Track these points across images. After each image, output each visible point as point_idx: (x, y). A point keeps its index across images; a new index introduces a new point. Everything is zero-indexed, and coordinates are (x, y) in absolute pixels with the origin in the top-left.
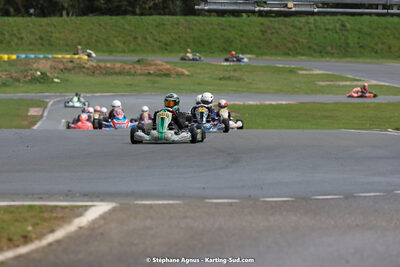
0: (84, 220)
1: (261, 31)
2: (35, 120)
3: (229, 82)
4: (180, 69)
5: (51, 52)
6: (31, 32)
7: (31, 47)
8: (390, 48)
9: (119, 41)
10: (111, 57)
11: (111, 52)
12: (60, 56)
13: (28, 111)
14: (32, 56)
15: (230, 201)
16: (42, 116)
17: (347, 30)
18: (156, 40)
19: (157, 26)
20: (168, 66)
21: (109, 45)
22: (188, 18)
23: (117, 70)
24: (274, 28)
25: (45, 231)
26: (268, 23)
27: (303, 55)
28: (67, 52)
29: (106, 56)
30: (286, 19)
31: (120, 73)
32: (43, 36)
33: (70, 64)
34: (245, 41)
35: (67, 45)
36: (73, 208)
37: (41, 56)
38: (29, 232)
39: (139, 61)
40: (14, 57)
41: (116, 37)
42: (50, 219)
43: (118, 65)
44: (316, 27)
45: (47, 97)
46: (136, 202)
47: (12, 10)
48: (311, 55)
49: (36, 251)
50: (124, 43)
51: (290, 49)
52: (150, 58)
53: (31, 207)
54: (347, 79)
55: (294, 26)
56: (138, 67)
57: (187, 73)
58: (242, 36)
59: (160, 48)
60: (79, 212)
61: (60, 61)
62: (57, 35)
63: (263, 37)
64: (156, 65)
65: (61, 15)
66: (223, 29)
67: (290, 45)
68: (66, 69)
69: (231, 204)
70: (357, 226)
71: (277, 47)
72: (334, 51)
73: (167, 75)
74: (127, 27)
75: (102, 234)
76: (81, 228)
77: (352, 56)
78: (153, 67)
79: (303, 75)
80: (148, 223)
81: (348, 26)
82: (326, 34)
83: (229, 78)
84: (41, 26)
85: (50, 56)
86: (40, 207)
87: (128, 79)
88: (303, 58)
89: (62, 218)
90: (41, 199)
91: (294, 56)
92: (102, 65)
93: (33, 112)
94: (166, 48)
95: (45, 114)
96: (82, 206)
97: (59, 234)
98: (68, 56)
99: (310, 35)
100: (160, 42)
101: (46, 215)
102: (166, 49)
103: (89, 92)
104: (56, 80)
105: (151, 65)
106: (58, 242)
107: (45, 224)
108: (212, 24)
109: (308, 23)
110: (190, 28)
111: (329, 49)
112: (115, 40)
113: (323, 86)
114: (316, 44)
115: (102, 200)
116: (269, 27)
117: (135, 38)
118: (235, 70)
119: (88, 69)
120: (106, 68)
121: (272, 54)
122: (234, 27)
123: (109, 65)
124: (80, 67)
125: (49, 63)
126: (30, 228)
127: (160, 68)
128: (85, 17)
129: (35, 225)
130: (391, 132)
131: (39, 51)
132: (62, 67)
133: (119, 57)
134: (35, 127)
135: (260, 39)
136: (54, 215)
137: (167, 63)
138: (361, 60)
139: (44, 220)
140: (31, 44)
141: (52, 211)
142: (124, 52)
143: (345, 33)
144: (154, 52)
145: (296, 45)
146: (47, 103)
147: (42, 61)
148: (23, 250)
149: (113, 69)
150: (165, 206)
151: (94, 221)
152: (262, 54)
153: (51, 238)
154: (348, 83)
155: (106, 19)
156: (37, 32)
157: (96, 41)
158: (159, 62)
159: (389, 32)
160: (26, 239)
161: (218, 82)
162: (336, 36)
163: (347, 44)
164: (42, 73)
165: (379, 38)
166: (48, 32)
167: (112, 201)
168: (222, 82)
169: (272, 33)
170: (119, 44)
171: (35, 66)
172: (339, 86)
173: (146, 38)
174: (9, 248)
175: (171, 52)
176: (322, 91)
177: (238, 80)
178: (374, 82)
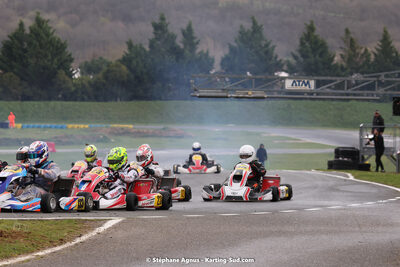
0: (101, 229)
5: (110, 123)
7: (97, 120)
14: (99, 126)
28: (119, 123)
33: (122, 131)
35: (120, 119)
37: (104, 126)
38: (65, 236)
39: (164, 129)
40: (87, 126)
47: (86, 97)
54: (292, 139)
61: (114, 128)
65: (116, 100)
68: (119, 133)
76: (99, 233)
86: (76, 220)
97: (84, 238)
98: (121, 126)
107: (76, 232)
125: (109, 130)
126: (66, 234)
130: (313, 172)
131: (103, 122)
132: (116, 132)
133: (151, 126)
143: (290, 110)
147: (103, 128)
148: (58, 248)
154: (292, 141)
160: (62, 241)
164: (104, 137)
171: (99, 132)
172: (286, 143)
174: (49, 247)
178: (309, 141)
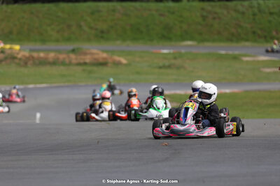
1: (204, 18)
3: (169, 71)
4: (117, 58)
9: (53, 30)
10: (44, 47)
11: (44, 41)
19: (92, 13)
20: (105, 55)
21: (42, 35)
22: (125, 4)
23: (51, 60)
24: (216, 13)
26: (210, 8)
27: (247, 40)
29: (38, 46)
30: (229, 3)
31: (54, 63)
34: (185, 26)
41: (49, 25)
43: (52, 55)
44: (260, 11)
48: (255, 41)
50: (58, 32)
51: (233, 35)
52: (85, 46)
55: (237, 11)
56: (73, 56)
57: (124, 61)
58: (181, 22)
59: (96, 36)
64: (92, 54)
66: (161, 15)
67: (234, 31)
71: (219, 33)
72: (279, 36)
73: (103, 64)
74: (60, 14)
78: (88, 57)
79: (247, 62)
82: (271, 19)
83: (169, 67)
87: (62, 69)
88: (247, 44)
91: (237, 42)
92: (35, 55)
94: (102, 35)
99: (254, 19)
100: (96, 29)
102: (102, 37)
105: (85, 54)
108: (150, 10)
109: (251, 7)
110: (126, 15)
111: (274, 33)
112: (49, 28)
113: (269, 73)
114: (261, 29)
116: (210, 12)
117: (69, 26)
118: (175, 58)
119: (20, 59)
120: (39, 58)
121: (214, 41)
123: (42, 55)
124: (12, 58)
127: (96, 56)
128: (16, 6)
135: (201, 24)
137: (104, 51)
142: (57, 41)
144: (89, 40)
145: (240, 30)
149: (47, 58)
152: (203, 40)
155: (38, 6)
157: (29, 30)
158: (95, 51)
161: (157, 70)
168: (163, 71)
169: (214, 18)
173: (80, 26)
175: (107, 39)
176: (268, 78)
177: (178, 68)
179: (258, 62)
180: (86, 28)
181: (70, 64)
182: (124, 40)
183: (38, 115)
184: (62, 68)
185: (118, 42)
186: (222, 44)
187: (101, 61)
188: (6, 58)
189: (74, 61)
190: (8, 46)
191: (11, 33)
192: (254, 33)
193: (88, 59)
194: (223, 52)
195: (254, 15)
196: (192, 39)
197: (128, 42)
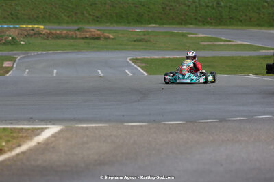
1: (163, 8)
2: (7, 70)
3: (140, 43)
4: (107, 35)
5: (18, 23)
6: (5, 10)
7: (4, 20)
8: (251, 19)
9: (65, 16)
10: (60, 27)
11: (59, 23)
12: (24, 26)
13: (3, 64)
14: (6, 26)
15: (141, 124)
16: (12, 67)
17: (221, 7)
18: (90, 15)
19: (91, 5)
20: (99, 32)
21: (58, 19)
23: (64, 35)
24: (171, 6)
25: (14, 146)
26: (167, 3)
27: (191, 24)
28: (29, 23)
29: (55, 26)
31: (66, 37)
32: (13, 12)
33: (32, 32)
34: (151, 14)
35: (29, 19)
36: (33, 130)
37: (12, 26)
38: (3, 146)
39: (78, 29)
41: (62, 13)
42: (18, 137)
43: (65, 32)
44: (200, 5)
45: (16, 54)
46: (77, 125)
48: (196, 24)
49: (9, 159)
50: (68, 17)
51: (182, 20)
52: (86, 27)
53: (4, 129)
54: (222, 40)
56: (78, 33)
57: (112, 37)
58: (149, 11)
59: (94, 20)
60: (37, 132)
61: (25, 30)
62: (23, 12)
63: (163, 12)
64: (91, 32)
66: (136, 7)
67: (183, 17)
68: (29, 35)
69: (142, 126)
70: (228, 140)
71: (173, 19)
72: (212, 21)
73: (98, 38)
74: (70, 5)
75: (53, 147)
76: (39, 143)
77: (224, 25)
79: (191, 38)
80: (85, 139)
81: (222, 4)
82: (207, 10)
83: (140, 40)
84: (11, 6)
85: (18, 26)
86: (11, 129)
87: (71, 42)
88: (191, 26)
89: (26, 136)
90: (11, 123)
91: (185, 25)
92: (53, 32)
93: (6, 64)
95: (15, 66)
96: (39, 129)
97: (24, 147)
98: (30, 26)
99: (196, 10)
100: (93, 16)
101: (15, 135)
102: (97, 21)
103: (45, 51)
104: (22, 43)
105: (87, 32)
106: (23, 153)
107: (14, 141)
108: (128, 3)
109: (194, 2)
110: (113, 7)
111: (209, 20)
112: (63, 15)
113: (204, 45)
114: (200, 17)
115: (53, 124)
116: (167, 5)
117: (76, 13)
118: (144, 35)
119: (44, 34)
120: (56, 34)
121: (170, 24)
122: (144, 6)
123: (58, 32)
124: (37, 34)
125: (17, 31)
126: (4, 144)
127: (93, 33)
129: (7, 141)
130: (252, 76)
131: (10, 23)
132: (26, 33)
133: (65, 26)
134: (8, 75)
135: (161, 13)
136: (21, 135)
137: (98, 30)
138: (230, 27)
139: (14, 138)
140: (5, 18)
141: (19, 132)
142: (68, 23)
143: (220, 9)
144: (89, 23)
145: (186, 17)
146: (16, 58)
147: (12, 30)
149: (61, 34)
150: (96, 128)
151: (48, 139)
152: (163, 24)
153: (18, 151)
154: (222, 43)
156: (8, 10)
157: (50, 16)
158: (93, 30)
159: (250, 8)
160: (1, 151)
161: (133, 43)
162: (214, 11)
163: (221, 16)
164: (13, 38)
165: (243, 12)
166: (16, 10)
167: (60, 125)
168: (136, 43)
169: (170, 9)
170: (65, 18)
171: (7, 33)
172: (216, 45)
173: (83, 14)
175: (101, 22)
176: (204, 48)
177: (146, 41)
178: (240, 42)
179: (199, 38)
180: (87, 15)
181: (76, 38)
182: (112, 23)
183: (55, 71)
184: (71, 40)
185: (108, 24)
186: (175, 26)
187: (96, 36)
188: (35, 34)
189: (79, 36)
190: (36, 26)
191: (38, 17)
192: (196, 19)
193: (88, 35)
194: (176, 32)
195: (196, 7)
196: (155, 23)
197: (115, 24)
